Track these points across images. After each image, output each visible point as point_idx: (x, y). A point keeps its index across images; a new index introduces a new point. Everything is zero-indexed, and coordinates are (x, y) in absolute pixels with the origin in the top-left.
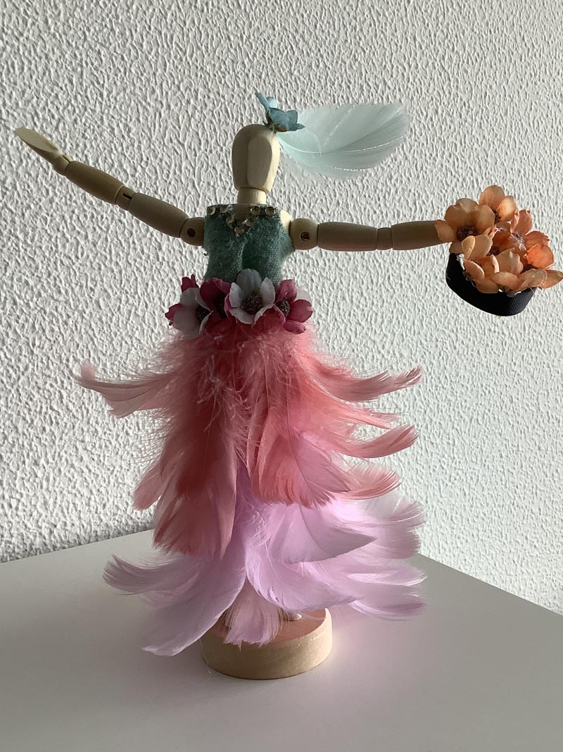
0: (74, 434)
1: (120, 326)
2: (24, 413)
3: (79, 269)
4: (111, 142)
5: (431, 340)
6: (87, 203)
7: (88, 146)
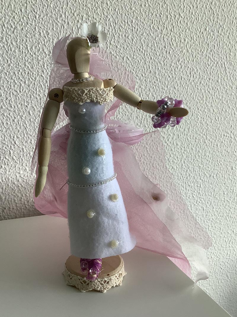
0: (15, 170)
3: (21, 96)
4: (39, 39)
5: (193, 138)
7: (28, 41)
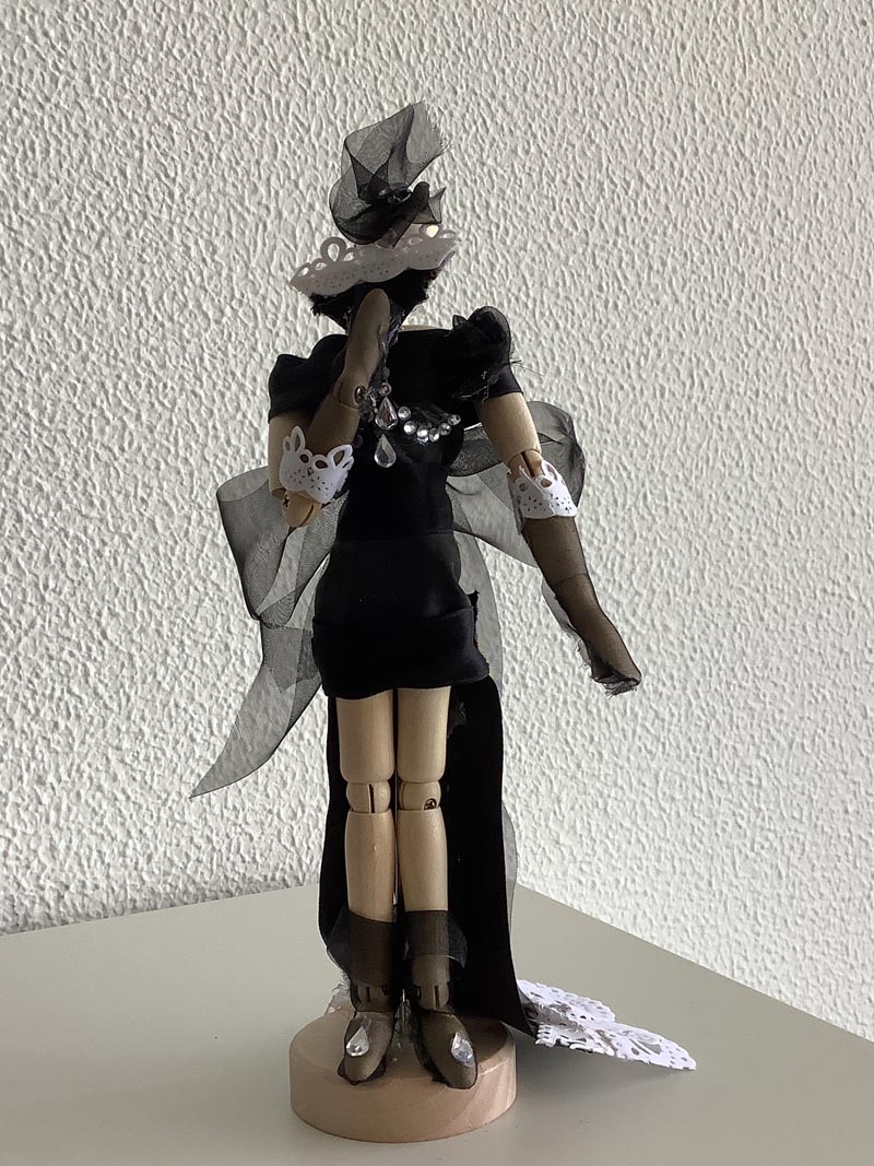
1: (187, 561)
2: (24, 697)
6: (143, 363)
